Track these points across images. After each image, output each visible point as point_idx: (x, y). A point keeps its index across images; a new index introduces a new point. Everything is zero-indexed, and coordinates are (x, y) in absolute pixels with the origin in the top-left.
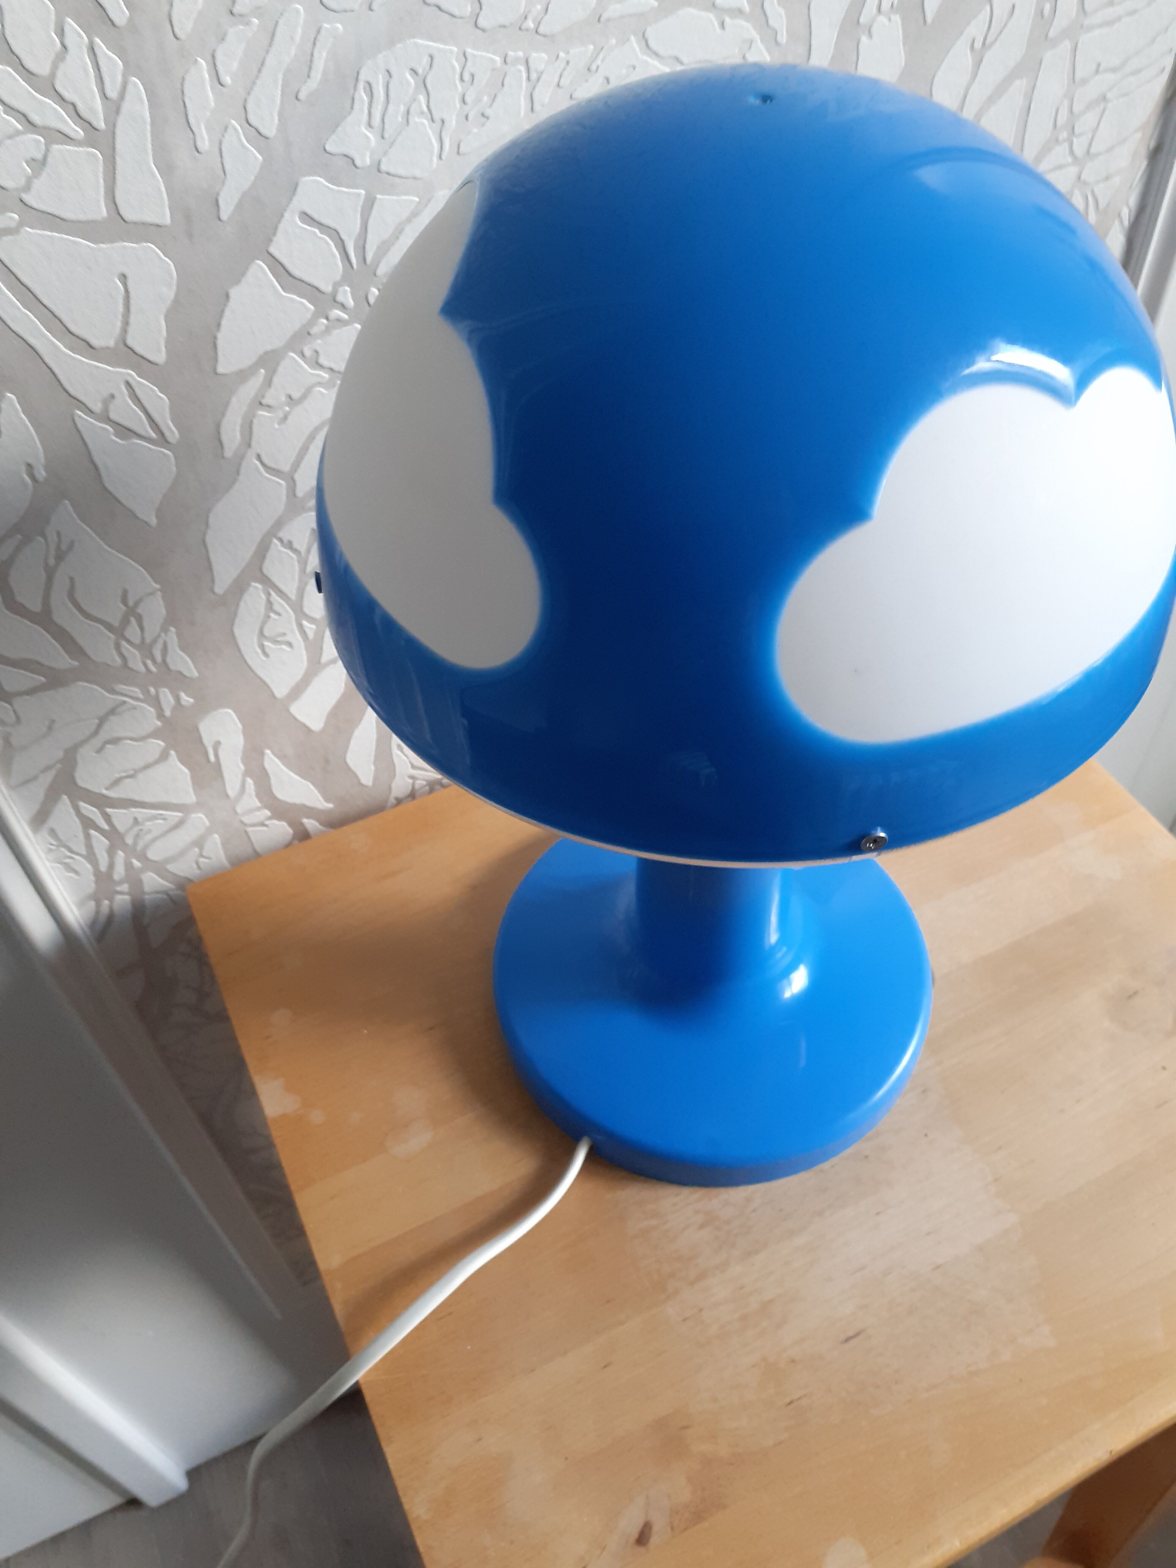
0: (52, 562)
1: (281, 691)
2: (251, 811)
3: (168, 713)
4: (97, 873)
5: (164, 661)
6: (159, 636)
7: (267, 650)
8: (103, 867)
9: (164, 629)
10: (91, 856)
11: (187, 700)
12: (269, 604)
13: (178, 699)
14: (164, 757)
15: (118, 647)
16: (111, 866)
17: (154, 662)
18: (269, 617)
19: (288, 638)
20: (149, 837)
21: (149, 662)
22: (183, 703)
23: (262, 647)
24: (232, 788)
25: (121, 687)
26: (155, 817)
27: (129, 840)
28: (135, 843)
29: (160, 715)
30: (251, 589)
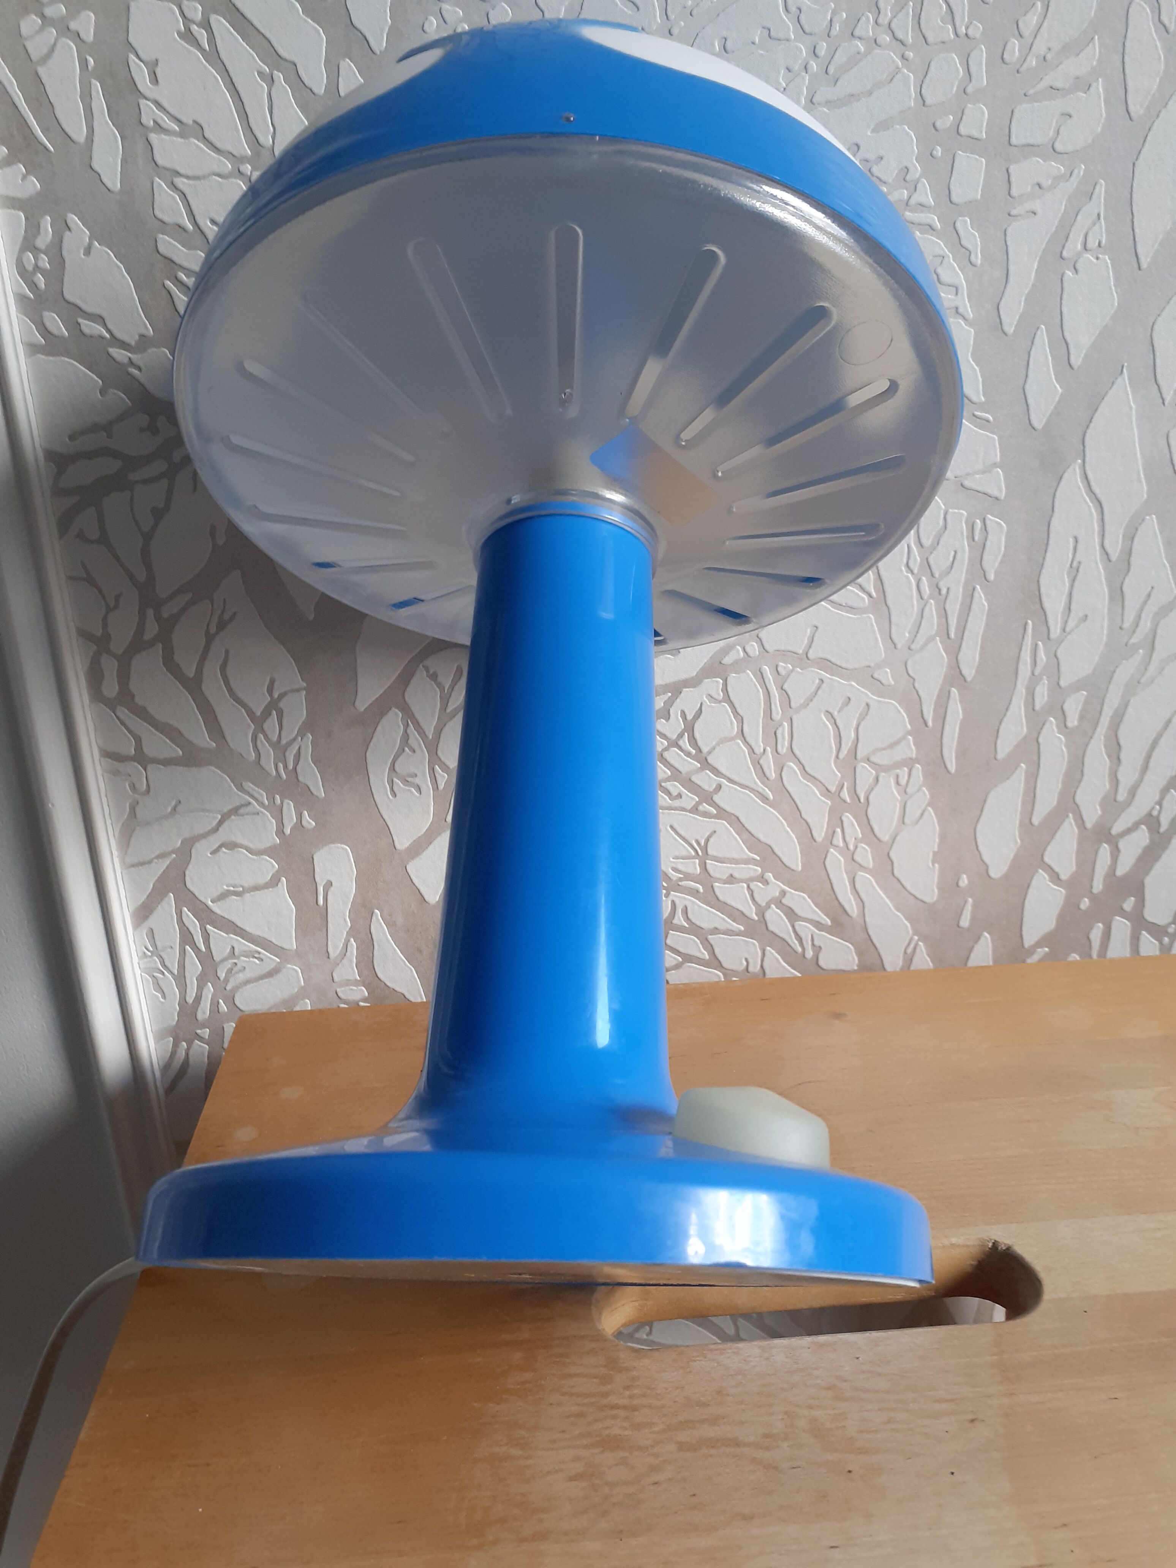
0: (213, 630)
1: (402, 843)
2: (348, 983)
3: (288, 831)
4: (183, 1002)
5: (295, 768)
6: (295, 739)
7: (395, 788)
8: (190, 1000)
9: (302, 733)
10: (181, 979)
11: (309, 822)
12: (406, 737)
13: (300, 816)
14: (274, 882)
15: (255, 739)
16: (198, 999)
17: (286, 767)
18: (404, 750)
19: (417, 781)
20: (241, 977)
21: (281, 765)
22: (304, 823)
23: (391, 783)
24: (335, 947)
25: (249, 786)
26: (252, 954)
27: (222, 975)
28: (227, 981)
29: (280, 832)
30: (390, 713)
